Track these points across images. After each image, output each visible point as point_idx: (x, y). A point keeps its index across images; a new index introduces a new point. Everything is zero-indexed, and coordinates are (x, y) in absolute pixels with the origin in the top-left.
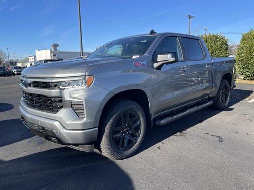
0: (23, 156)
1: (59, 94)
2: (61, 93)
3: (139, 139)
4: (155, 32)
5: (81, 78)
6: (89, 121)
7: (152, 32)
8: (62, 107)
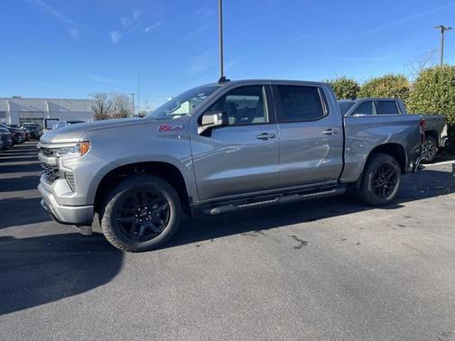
0: (39, 235)
1: (55, 163)
2: (57, 161)
3: (166, 230)
4: (229, 80)
5: (75, 145)
6: (80, 196)
7: (223, 80)
8: (57, 178)
